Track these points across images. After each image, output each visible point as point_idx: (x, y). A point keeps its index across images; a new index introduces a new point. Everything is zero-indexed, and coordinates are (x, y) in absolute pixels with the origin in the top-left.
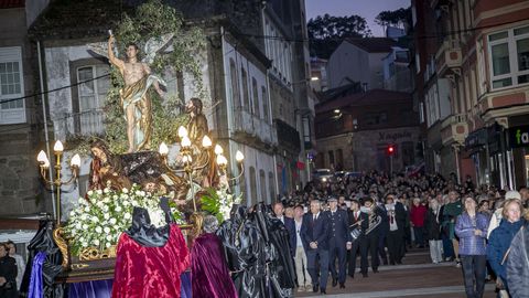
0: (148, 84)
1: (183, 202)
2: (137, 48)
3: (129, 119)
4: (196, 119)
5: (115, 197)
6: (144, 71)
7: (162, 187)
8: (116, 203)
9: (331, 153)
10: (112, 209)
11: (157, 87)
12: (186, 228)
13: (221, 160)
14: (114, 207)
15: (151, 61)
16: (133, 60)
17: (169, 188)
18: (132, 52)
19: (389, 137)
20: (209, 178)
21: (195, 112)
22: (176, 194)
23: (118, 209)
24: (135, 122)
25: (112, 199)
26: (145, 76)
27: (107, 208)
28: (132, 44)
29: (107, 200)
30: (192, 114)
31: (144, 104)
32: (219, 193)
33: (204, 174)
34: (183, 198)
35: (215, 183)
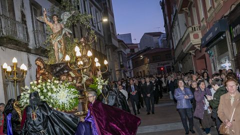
0: (63, 33)
1: (80, 85)
2: (57, 17)
3: (55, 48)
4: (85, 46)
5: (44, 84)
6: (61, 27)
7: (70, 78)
8: (44, 88)
9: (141, 72)
10: (42, 91)
11: (67, 33)
12: (81, 99)
13: (98, 65)
14: (43, 89)
15: (65, 23)
16: (56, 22)
17: (73, 78)
18: (55, 19)
19: (161, 65)
20: (92, 72)
21: (85, 43)
22: (77, 81)
23: (45, 91)
24: (58, 50)
25: (42, 85)
26: (62, 29)
27: (39, 91)
28: (55, 15)
29: (39, 86)
30: (83, 44)
31: (62, 41)
32: (97, 79)
33: (90, 71)
34: (80, 83)
35: (95, 75)
